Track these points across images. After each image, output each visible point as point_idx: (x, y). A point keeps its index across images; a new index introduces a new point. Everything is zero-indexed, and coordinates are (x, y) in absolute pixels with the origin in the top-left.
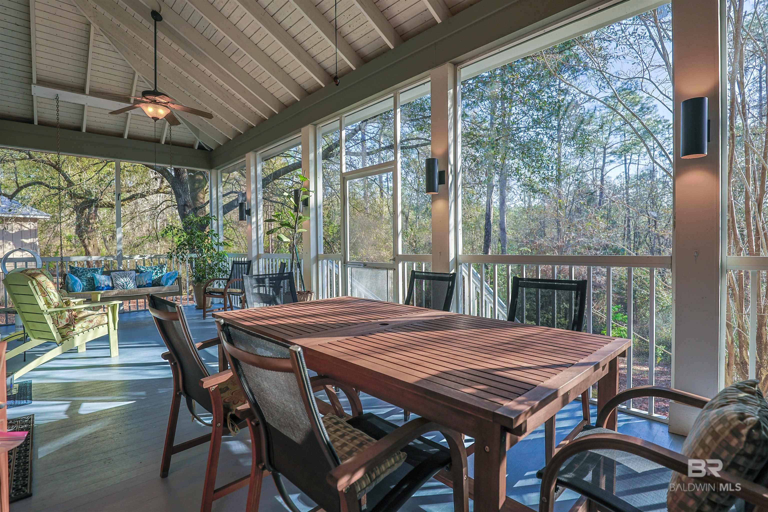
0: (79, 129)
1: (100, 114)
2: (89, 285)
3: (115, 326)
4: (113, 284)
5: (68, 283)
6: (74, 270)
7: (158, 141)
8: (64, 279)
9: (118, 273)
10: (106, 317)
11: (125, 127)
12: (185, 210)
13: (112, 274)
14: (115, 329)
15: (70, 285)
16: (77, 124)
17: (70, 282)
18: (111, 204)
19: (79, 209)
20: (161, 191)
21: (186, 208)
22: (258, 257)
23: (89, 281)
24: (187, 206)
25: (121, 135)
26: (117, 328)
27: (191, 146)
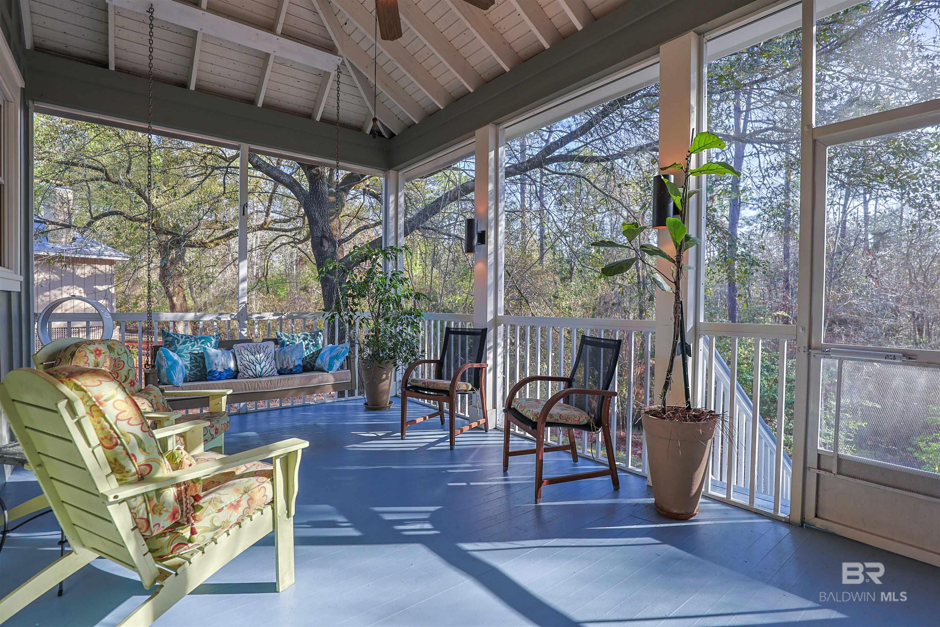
0: (184, 85)
1: (221, 57)
2: (196, 367)
3: (288, 509)
4: (236, 365)
5: (160, 366)
6: (170, 339)
7: (309, 116)
8: (154, 357)
9: (245, 345)
10: (268, 486)
11: (259, 87)
12: (322, 244)
13: (235, 346)
14: (288, 516)
15: (163, 371)
16: (180, 78)
17: (163, 363)
18: (204, 243)
19: (164, 249)
20: (265, 227)
21: (325, 241)
22: (496, 322)
23: (195, 359)
24: (326, 237)
25: (252, 102)
26: (293, 512)
27: (359, 129)
